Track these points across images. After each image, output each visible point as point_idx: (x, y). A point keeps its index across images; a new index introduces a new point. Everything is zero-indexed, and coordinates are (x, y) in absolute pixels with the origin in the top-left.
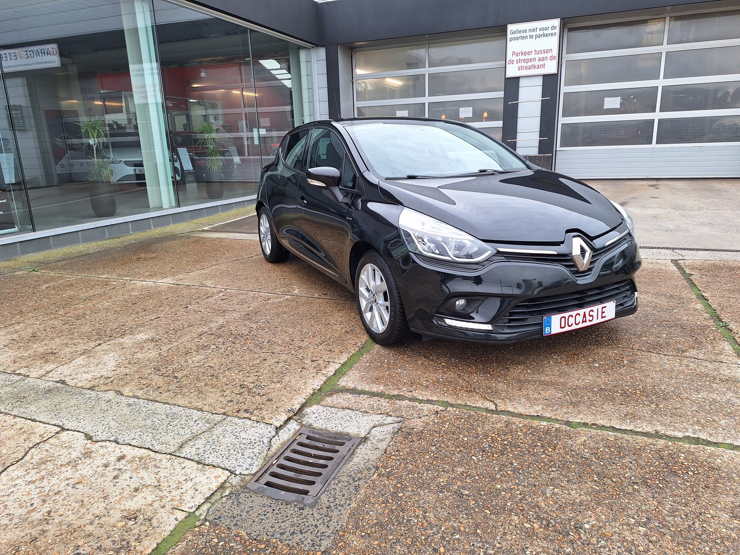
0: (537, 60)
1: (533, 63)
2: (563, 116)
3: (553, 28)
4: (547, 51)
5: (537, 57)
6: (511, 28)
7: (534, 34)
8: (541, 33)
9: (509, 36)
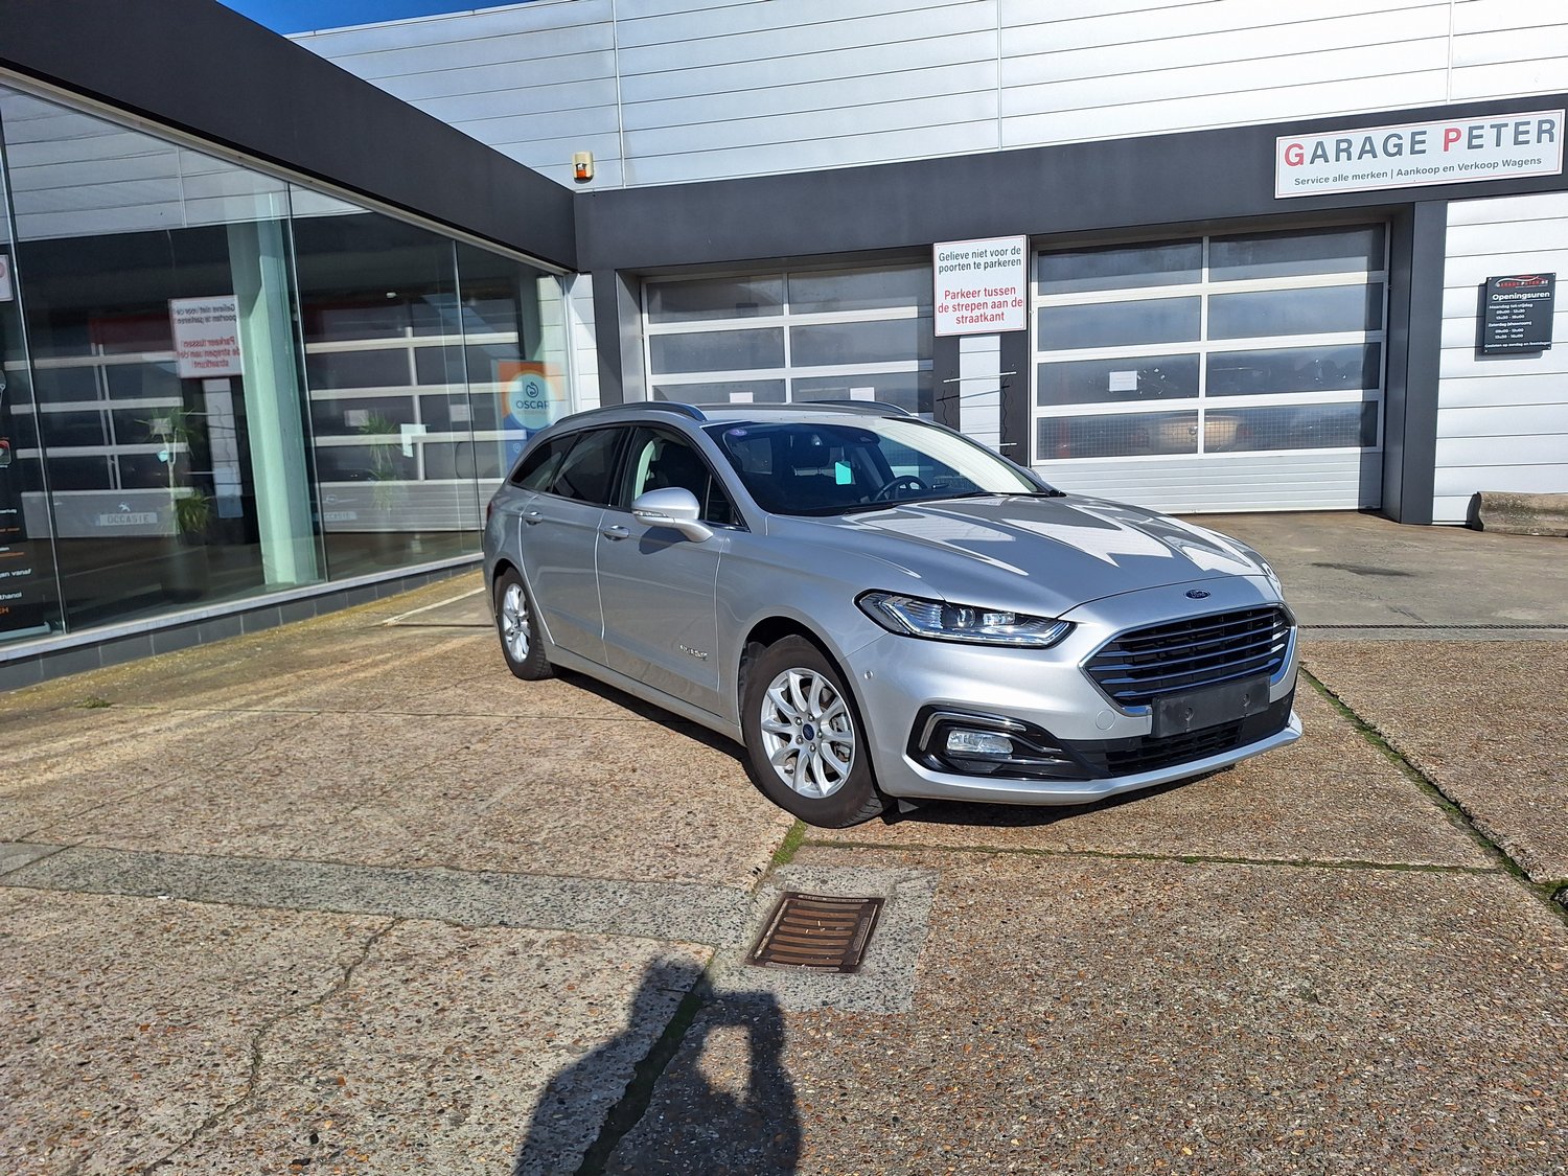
0: (990, 305)
1: (982, 311)
2: (1039, 404)
3: (1015, 251)
4: (1006, 291)
5: (990, 300)
6: (940, 249)
7: (982, 261)
8: (995, 259)
9: (938, 263)
